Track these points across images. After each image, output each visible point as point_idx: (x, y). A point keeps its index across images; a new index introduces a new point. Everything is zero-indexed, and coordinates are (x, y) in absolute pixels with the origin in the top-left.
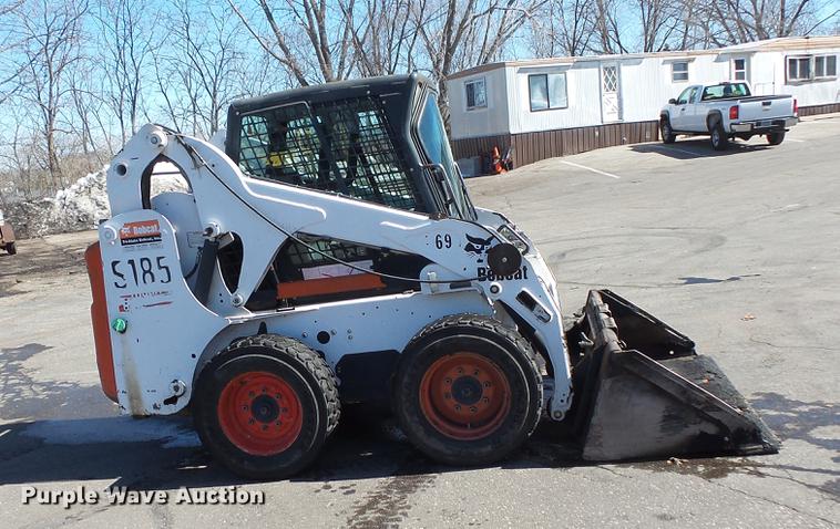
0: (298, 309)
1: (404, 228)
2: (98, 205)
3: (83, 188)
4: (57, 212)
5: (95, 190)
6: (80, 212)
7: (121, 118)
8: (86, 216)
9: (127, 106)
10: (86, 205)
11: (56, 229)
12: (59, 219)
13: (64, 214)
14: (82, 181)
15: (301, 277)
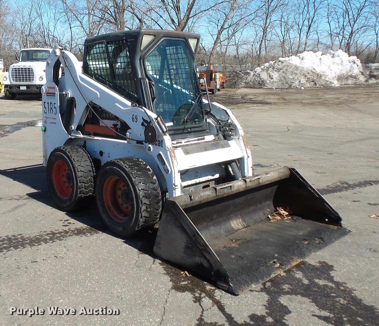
0: (96, 138)
1: (122, 108)
2: (270, 77)
3: (266, 68)
4: (250, 78)
5: (271, 69)
6: (261, 79)
7: (300, 35)
8: (263, 81)
9: (305, 29)
10: (264, 76)
11: (248, 86)
12: (251, 81)
13: (253, 79)
14: (267, 64)
15: (99, 124)
